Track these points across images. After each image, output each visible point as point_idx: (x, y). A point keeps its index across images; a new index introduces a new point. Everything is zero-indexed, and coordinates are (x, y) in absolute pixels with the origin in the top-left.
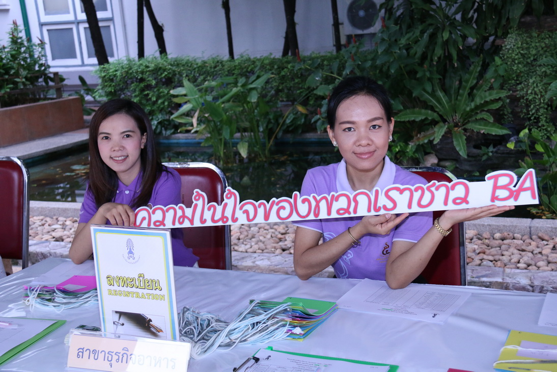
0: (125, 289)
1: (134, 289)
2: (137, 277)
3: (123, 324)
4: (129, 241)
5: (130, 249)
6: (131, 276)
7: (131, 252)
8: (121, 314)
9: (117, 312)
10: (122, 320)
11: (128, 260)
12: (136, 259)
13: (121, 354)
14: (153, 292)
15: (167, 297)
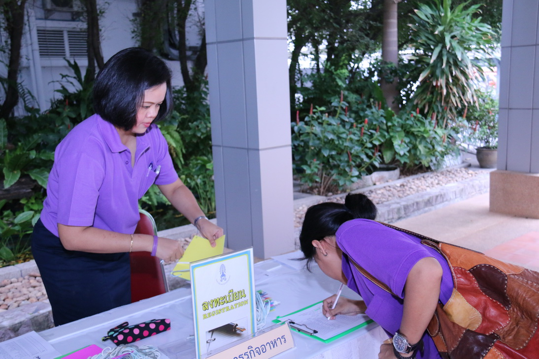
0: (218, 308)
1: (225, 305)
2: (227, 294)
3: (215, 339)
4: (223, 266)
5: (223, 272)
6: (223, 295)
7: (223, 275)
8: (213, 331)
9: (209, 331)
10: (215, 335)
11: (222, 283)
12: (227, 279)
13: (249, 352)
14: (240, 300)
15: (249, 302)
